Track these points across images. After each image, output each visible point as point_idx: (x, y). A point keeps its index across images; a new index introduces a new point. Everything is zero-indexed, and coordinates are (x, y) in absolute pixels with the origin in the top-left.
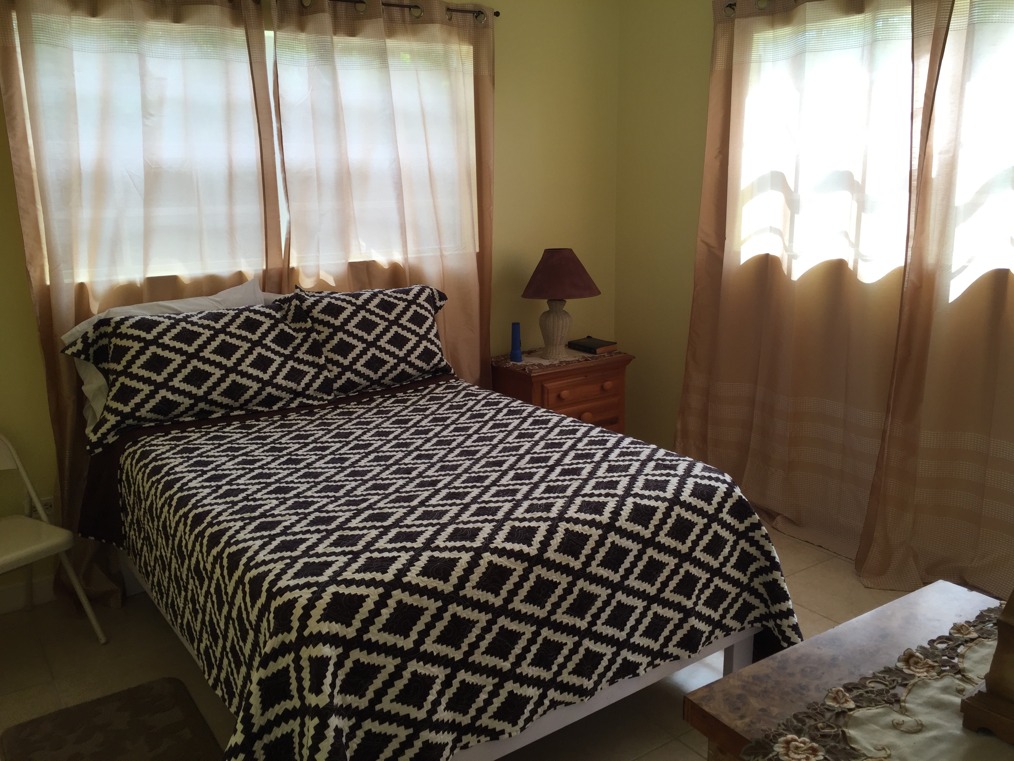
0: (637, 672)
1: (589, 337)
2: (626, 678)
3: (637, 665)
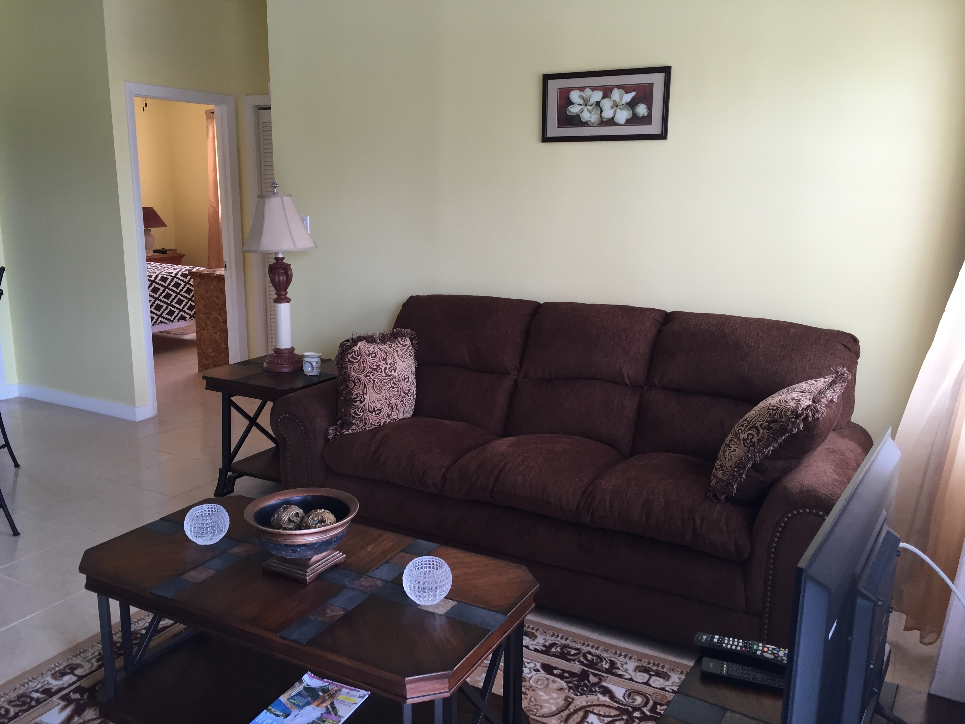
1: (163, 248)
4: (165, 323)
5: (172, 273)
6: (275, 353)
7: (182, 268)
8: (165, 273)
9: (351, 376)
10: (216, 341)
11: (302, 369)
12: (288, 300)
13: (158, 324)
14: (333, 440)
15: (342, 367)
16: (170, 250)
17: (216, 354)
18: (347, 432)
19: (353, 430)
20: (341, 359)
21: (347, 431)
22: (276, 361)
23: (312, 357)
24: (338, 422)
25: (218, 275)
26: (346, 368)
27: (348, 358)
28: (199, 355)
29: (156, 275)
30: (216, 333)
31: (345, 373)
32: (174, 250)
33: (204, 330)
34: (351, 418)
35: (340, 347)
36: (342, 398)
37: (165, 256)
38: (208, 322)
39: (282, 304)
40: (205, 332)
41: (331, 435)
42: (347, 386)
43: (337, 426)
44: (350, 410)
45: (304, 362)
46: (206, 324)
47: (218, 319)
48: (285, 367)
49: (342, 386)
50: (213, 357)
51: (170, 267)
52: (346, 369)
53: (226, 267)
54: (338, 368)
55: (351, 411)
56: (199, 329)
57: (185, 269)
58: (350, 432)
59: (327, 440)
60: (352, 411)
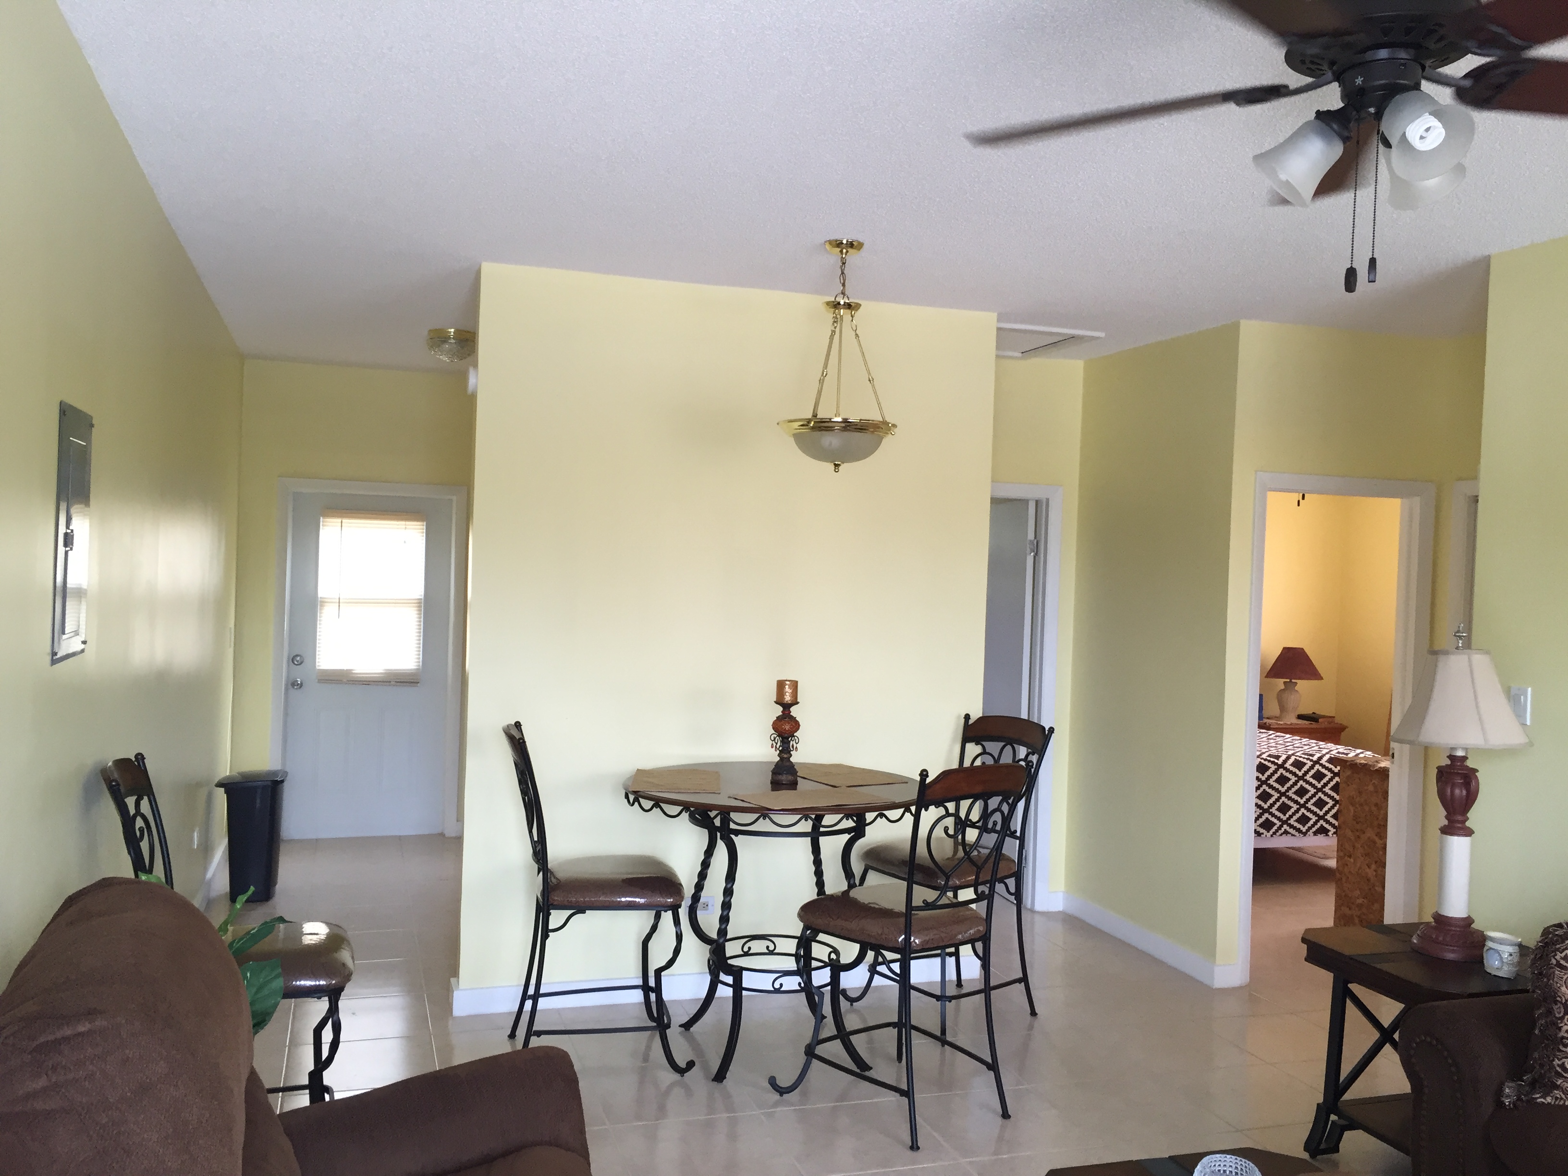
0: (1328, 833)
1: (1314, 713)
2: (1322, 835)
3: (1329, 831)
4: (1293, 835)
5: (1312, 755)
6: (1435, 922)
7: (1332, 749)
8: (1303, 754)
9: (1560, 995)
10: (1368, 880)
11: (1480, 961)
12: (1469, 833)
13: (1281, 835)
14: (1510, 1109)
15: (1541, 974)
16: (1324, 717)
17: (1365, 901)
18: (1542, 1100)
19: (1557, 1098)
20: (1541, 958)
21: (1544, 1097)
22: (1434, 937)
23: (1501, 942)
24: (1525, 1076)
25: (1380, 768)
26: (1550, 976)
27: (1555, 959)
28: (1338, 897)
29: (1286, 756)
30: (1369, 867)
31: (1547, 984)
32: (1331, 717)
33: (1350, 856)
34: (1553, 1074)
35: (1542, 935)
36: (1537, 1032)
37: (1314, 725)
38: (1358, 845)
39: (1456, 837)
40: (1352, 860)
41: (1508, 1096)
42: (1550, 1012)
43: (1523, 1083)
44: (1552, 1058)
45: (1485, 948)
46: (1354, 847)
47: (1375, 843)
48: (1453, 951)
49: (1539, 1008)
50: (1360, 906)
51: (1314, 745)
52: (1549, 980)
53: (1393, 757)
54: (1534, 973)
55: (1554, 1060)
56: (1342, 854)
57: (1336, 751)
58: (1550, 1101)
59: (1500, 1104)
60: (1556, 1062)
